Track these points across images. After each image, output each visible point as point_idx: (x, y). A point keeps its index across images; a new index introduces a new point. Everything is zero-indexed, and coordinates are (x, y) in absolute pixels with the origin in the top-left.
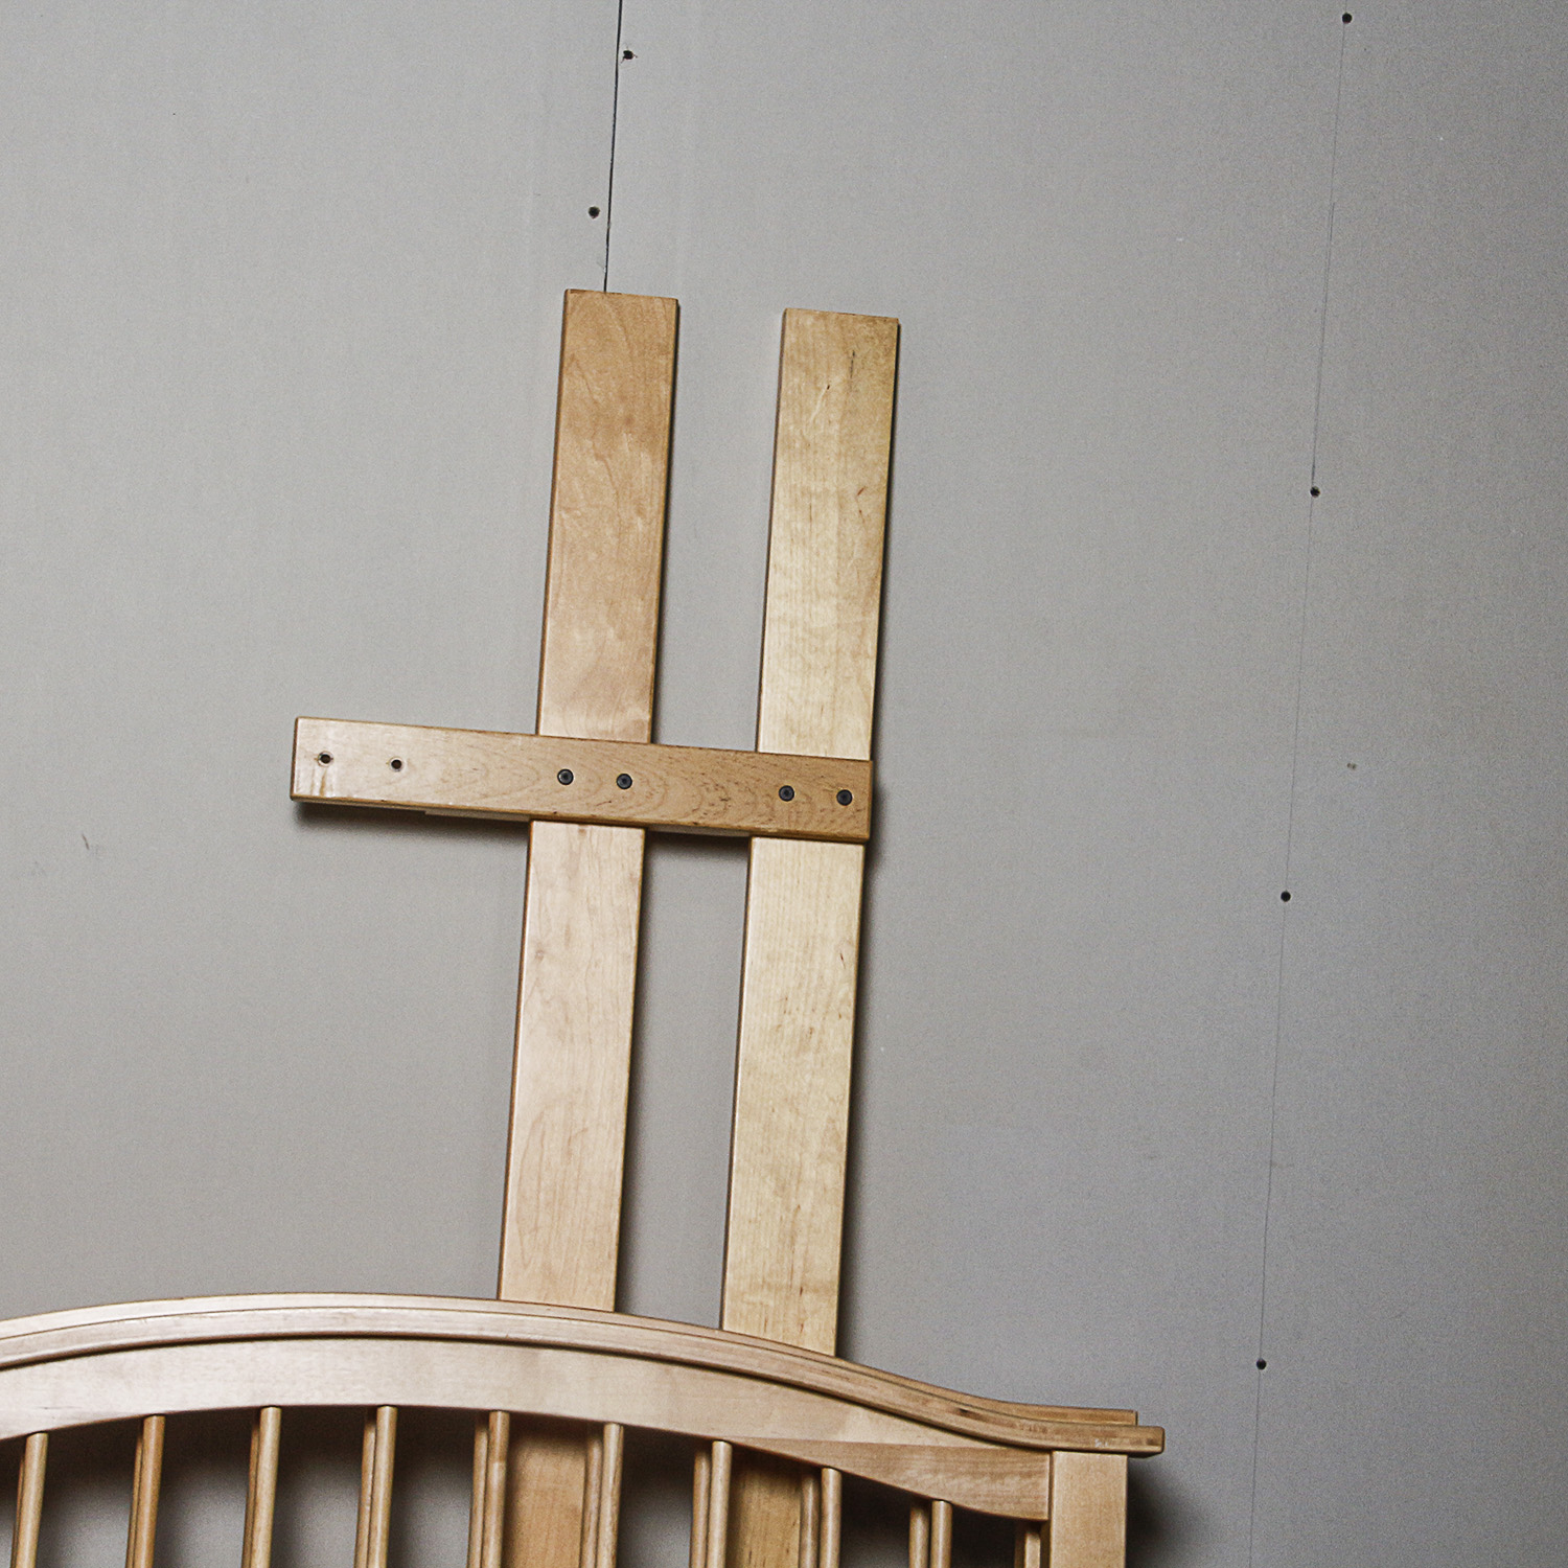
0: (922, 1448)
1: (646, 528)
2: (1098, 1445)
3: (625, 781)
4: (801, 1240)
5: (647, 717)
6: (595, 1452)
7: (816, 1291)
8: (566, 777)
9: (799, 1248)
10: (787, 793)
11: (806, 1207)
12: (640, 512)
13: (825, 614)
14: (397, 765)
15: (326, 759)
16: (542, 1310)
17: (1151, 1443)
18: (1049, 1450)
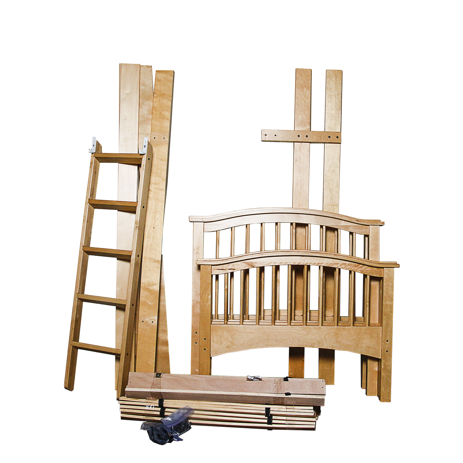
0: (351, 226)
1: (308, 101)
2: (376, 224)
3: (307, 136)
4: (333, 199)
5: (310, 127)
6: (307, 228)
7: (336, 205)
8: (299, 136)
9: (333, 200)
10: (329, 137)
11: (334, 194)
12: (307, 99)
13: (334, 112)
14: (276, 135)
15: (266, 135)
16: (299, 209)
17: (383, 224)
18: (369, 225)
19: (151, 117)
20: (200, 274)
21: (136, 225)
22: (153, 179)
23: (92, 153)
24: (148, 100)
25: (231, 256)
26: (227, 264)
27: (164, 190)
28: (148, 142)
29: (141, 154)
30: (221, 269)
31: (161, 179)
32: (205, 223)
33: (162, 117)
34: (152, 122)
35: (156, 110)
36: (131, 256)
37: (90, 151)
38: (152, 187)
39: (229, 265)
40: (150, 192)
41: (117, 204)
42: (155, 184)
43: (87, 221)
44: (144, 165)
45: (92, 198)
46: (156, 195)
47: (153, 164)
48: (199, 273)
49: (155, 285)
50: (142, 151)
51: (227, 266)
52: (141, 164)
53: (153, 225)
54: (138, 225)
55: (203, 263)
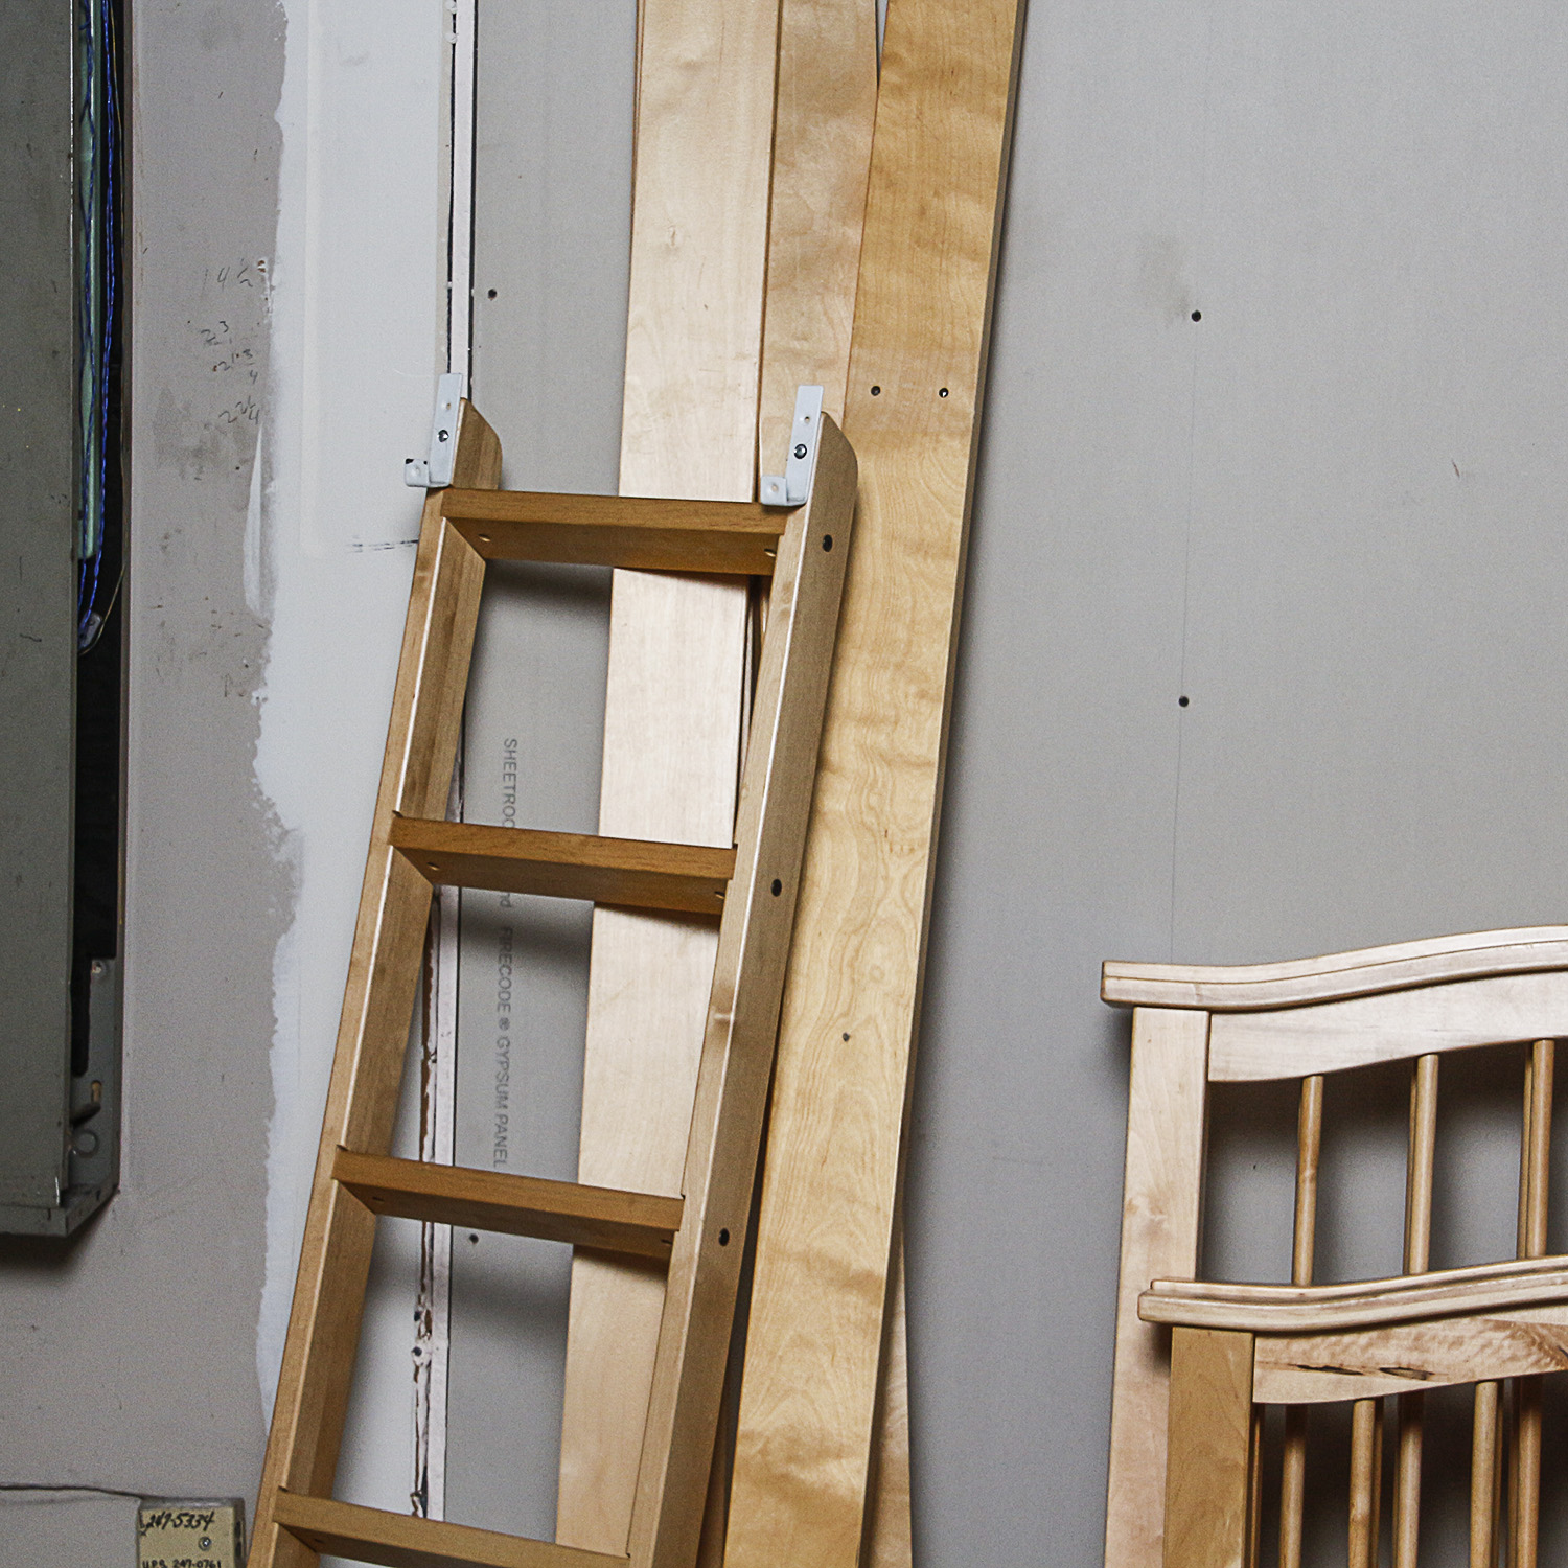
19: (854, 234)
20: (1166, 1393)
21: (719, 1016)
22: (855, 686)
23: (431, 492)
24: (837, 112)
25: (1406, 1272)
26: (1374, 1334)
27: (929, 764)
28: (827, 419)
29: (772, 510)
30: (1326, 1369)
31: (913, 689)
32: (1216, 1019)
33: (936, 238)
34: (859, 275)
35: (890, 185)
36: (671, 1233)
37: (414, 473)
38: (845, 744)
39: (1388, 1338)
40: (829, 780)
41: (588, 861)
42: (869, 720)
43: (380, 971)
44: (788, 587)
45: (421, 806)
46: (874, 800)
47: (857, 577)
48: (1162, 1387)
49: (839, 1456)
50: (775, 486)
51: (1370, 1345)
52: (770, 579)
53: (845, 1015)
54: (732, 1017)
55: (1191, 1309)
